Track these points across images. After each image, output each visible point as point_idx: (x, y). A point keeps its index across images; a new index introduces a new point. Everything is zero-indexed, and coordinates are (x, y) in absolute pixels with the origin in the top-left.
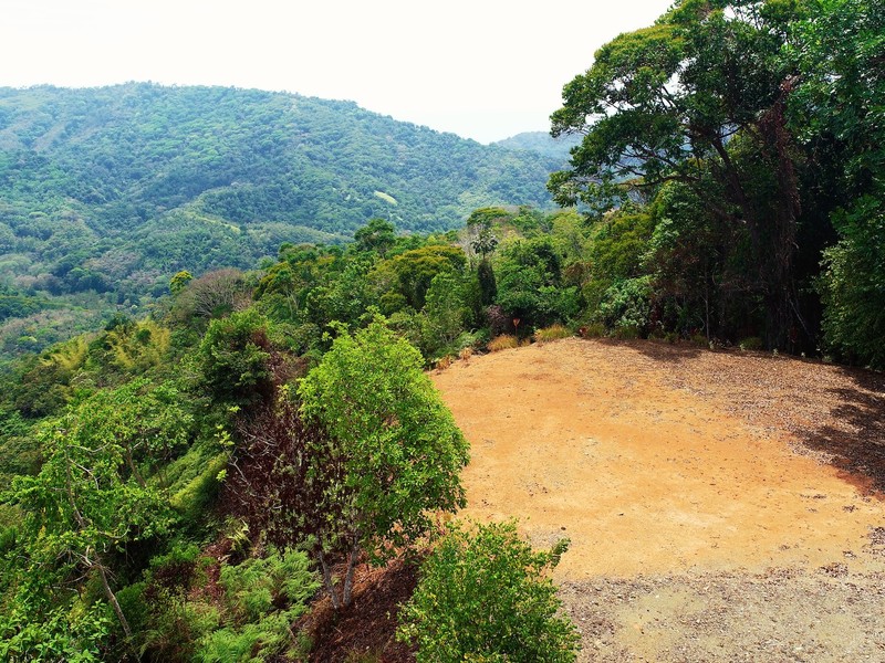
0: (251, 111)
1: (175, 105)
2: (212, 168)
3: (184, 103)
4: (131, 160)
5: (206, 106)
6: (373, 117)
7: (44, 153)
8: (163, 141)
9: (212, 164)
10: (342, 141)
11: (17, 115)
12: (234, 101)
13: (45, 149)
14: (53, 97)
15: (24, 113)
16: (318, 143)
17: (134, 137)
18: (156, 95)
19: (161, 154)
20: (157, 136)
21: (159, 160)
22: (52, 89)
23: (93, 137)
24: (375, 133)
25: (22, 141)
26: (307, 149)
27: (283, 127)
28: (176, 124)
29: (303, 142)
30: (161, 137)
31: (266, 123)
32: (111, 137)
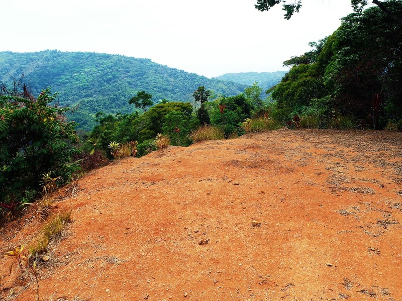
0: (103, 63)
2: (84, 89)
3: (72, 59)
5: (82, 61)
6: (158, 66)
8: (62, 76)
9: (84, 87)
12: (95, 59)
14: (11, 57)
16: (133, 78)
17: (48, 75)
18: (59, 56)
19: (61, 82)
20: (59, 75)
21: (59, 85)
22: (11, 53)
23: (29, 75)
24: (159, 73)
26: (128, 80)
27: (117, 70)
28: (68, 69)
29: (127, 77)
31: (109, 68)
32: (38, 75)
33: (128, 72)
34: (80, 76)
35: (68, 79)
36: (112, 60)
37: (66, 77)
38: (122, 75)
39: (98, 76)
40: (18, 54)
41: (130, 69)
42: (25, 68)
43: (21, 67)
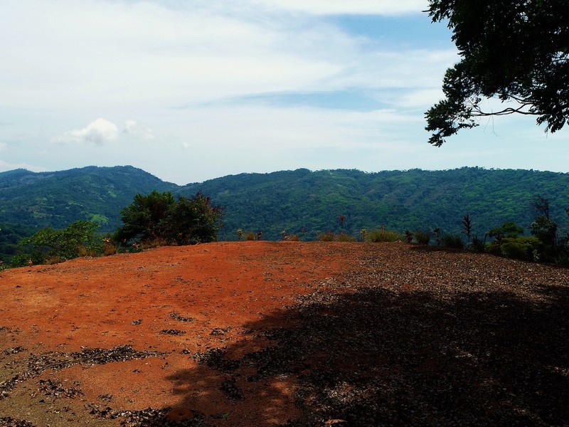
1: (491, 181)
7: (409, 206)
8: (479, 202)
12: (531, 179)
13: (410, 204)
14: (419, 175)
15: (402, 184)
17: (461, 199)
19: (477, 210)
20: (476, 200)
21: (475, 214)
22: (419, 171)
25: (398, 199)
30: (478, 200)
32: (448, 199)
35: (488, 206)
36: (558, 181)
37: (485, 203)
40: (428, 172)
42: (434, 189)
43: (430, 189)
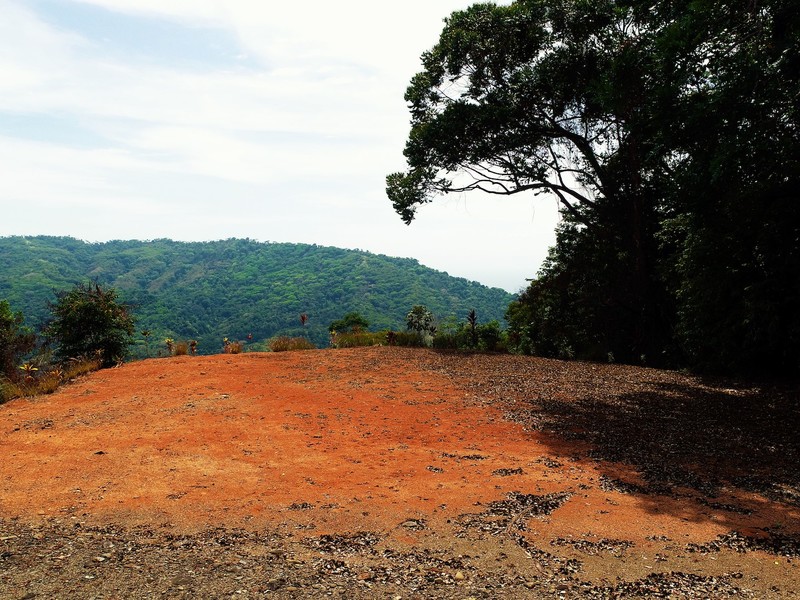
0: (328, 264)
1: (266, 258)
2: (290, 310)
3: (273, 256)
4: (224, 301)
5: (291, 259)
6: (431, 272)
7: (155, 293)
8: (253, 286)
9: (290, 307)
10: (403, 291)
11: (138, 262)
12: (314, 256)
13: (157, 290)
14: (169, 249)
15: (144, 261)
16: (382, 293)
17: (229, 283)
18: (251, 249)
19: (249, 297)
20: (248, 283)
21: (247, 302)
22: (169, 242)
23: (196, 282)
24: (432, 286)
25: (140, 283)
26: (372, 297)
27: (353, 278)
28: (265, 274)
29: (369, 291)
30: (251, 283)
31: (339, 274)
32: (210, 282)
33: (373, 282)
34: (286, 287)
35: (263, 291)
36: (345, 260)
37: (260, 288)
38: (361, 288)
39: (317, 288)
40: (182, 244)
41: (376, 278)
42: (190, 268)
43: (184, 268)
